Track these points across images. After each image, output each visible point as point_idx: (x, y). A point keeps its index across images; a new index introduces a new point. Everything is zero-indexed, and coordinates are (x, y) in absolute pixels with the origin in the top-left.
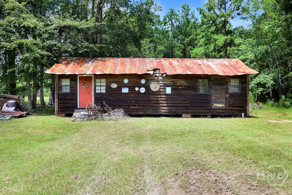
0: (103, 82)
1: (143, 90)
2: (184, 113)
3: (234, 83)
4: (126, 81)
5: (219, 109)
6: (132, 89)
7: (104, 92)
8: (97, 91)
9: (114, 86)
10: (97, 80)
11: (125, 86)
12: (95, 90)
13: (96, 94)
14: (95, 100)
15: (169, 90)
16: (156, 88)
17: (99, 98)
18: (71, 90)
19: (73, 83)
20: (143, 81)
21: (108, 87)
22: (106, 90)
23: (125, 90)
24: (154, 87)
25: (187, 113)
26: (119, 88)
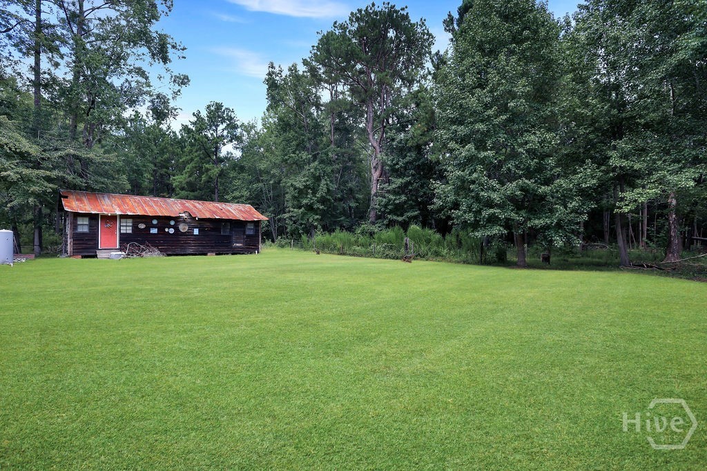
0: (130, 222)
1: (172, 231)
2: (209, 251)
3: (251, 226)
4: (155, 222)
5: (239, 247)
6: (161, 229)
7: (130, 232)
8: (122, 232)
9: (142, 226)
10: (122, 220)
11: (154, 226)
12: (120, 230)
13: (121, 234)
14: (120, 240)
15: (196, 232)
16: (184, 229)
17: (125, 239)
18: (90, 229)
19: (93, 222)
20: (172, 223)
21: (135, 227)
22: (133, 230)
23: (154, 231)
24: (183, 228)
25: (212, 252)
26: (148, 229)
